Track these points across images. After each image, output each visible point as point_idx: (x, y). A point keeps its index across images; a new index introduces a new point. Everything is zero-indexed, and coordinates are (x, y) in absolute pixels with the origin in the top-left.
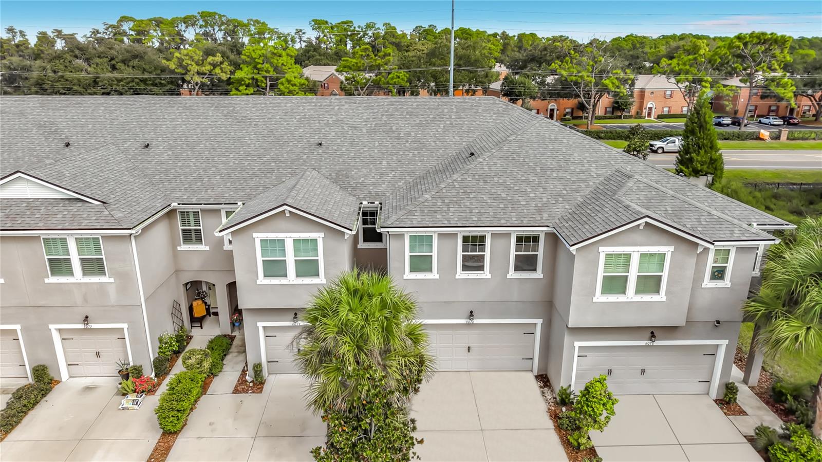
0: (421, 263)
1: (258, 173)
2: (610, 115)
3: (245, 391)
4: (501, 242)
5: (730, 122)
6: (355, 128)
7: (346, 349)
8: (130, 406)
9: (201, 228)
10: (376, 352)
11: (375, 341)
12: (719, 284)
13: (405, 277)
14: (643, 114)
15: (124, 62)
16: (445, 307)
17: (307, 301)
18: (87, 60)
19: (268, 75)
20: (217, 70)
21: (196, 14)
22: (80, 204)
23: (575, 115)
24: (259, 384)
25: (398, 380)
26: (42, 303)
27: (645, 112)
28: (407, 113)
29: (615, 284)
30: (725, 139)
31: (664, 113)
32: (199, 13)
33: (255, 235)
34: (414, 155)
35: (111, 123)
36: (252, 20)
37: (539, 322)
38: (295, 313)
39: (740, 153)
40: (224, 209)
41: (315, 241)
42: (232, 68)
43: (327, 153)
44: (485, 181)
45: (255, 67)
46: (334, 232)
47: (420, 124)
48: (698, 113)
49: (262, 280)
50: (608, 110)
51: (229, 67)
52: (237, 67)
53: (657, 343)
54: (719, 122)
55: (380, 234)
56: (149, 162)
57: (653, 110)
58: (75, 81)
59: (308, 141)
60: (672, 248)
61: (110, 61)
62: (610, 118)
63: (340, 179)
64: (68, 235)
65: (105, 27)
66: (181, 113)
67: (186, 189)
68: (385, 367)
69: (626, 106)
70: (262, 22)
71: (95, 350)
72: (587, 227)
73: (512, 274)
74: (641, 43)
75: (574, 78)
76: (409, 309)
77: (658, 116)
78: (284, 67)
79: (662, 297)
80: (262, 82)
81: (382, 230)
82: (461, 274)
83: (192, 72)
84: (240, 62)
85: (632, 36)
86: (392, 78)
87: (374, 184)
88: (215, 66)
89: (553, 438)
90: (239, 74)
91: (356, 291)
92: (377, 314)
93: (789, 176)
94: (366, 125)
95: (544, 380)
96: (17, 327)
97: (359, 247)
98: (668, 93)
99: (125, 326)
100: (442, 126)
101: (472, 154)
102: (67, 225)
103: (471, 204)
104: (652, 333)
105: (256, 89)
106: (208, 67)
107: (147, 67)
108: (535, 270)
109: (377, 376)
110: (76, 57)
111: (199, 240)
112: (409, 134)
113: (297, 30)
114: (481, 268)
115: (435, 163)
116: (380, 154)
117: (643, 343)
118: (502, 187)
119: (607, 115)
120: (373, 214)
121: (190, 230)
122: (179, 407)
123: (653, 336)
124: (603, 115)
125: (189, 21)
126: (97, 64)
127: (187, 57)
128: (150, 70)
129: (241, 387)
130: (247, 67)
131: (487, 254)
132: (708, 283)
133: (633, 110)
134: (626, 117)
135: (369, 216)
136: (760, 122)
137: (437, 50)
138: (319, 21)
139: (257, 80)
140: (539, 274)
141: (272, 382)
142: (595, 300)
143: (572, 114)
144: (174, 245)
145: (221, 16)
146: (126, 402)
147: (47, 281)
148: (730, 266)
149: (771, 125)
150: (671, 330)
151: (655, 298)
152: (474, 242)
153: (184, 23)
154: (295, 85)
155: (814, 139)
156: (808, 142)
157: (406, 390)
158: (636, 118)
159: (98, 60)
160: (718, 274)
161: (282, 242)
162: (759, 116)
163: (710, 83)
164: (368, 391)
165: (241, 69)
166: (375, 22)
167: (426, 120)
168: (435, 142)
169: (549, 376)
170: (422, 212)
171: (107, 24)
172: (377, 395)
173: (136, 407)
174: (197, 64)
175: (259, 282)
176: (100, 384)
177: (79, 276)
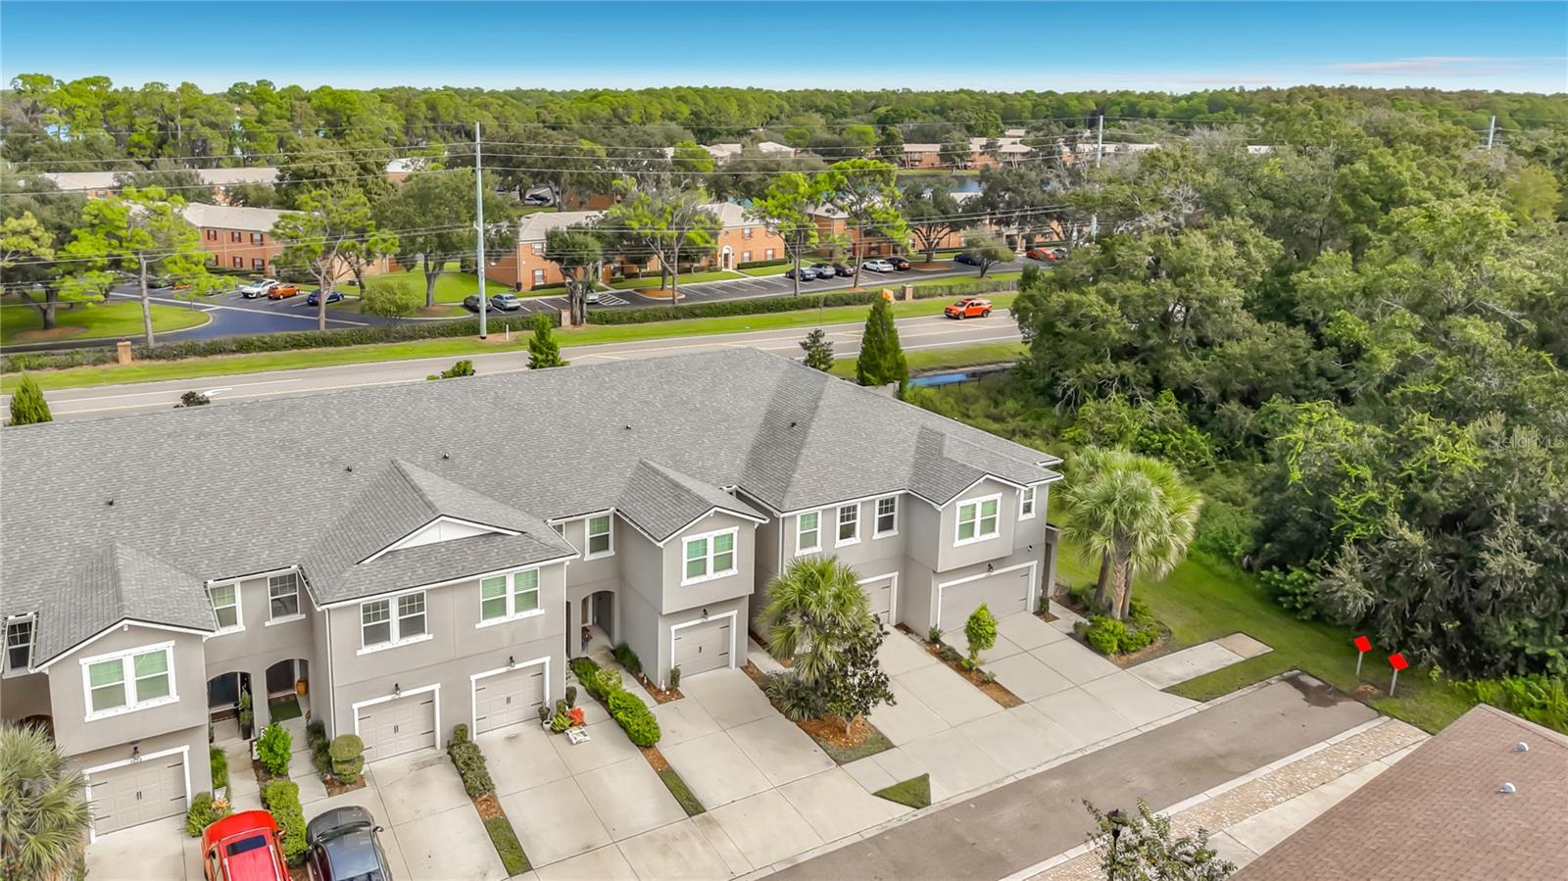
0: (808, 539)
3: (666, 700)
4: (868, 509)
5: (834, 272)
8: (582, 737)
9: (609, 533)
12: (1029, 516)
13: (796, 555)
14: (719, 265)
19: (141, 248)
24: (675, 691)
26: (467, 653)
27: (720, 261)
29: (967, 530)
37: (896, 574)
38: (704, 609)
41: (733, 534)
42: (56, 236)
43: (644, 438)
44: (831, 453)
45: (112, 235)
46: (745, 525)
49: (686, 581)
51: (49, 235)
52: (67, 233)
53: (995, 572)
54: (821, 273)
57: (731, 257)
60: (1001, 494)
62: (679, 273)
64: (507, 573)
69: (697, 255)
71: (506, 696)
73: (876, 535)
77: (738, 265)
78: (171, 232)
79: (996, 534)
81: (783, 515)
82: (839, 544)
86: (376, 245)
89: (947, 668)
90: (76, 250)
93: (944, 357)
96: (436, 687)
98: (747, 232)
99: (547, 660)
101: (794, 424)
102: (505, 563)
104: (989, 565)
108: (892, 528)
111: (606, 545)
114: (854, 534)
117: (983, 575)
122: (651, 720)
123: (990, 568)
129: (660, 697)
130: (92, 233)
131: (858, 521)
132: (1022, 517)
133: (705, 260)
134: (697, 270)
136: (865, 267)
139: (119, 257)
141: (682, 685)
142: (954, 545)
147: (478, 626)
148: (1033, 501)
149: (885, 273)
150: (1001, 561)
151: (992, 536)
152: (848, 513)
155: (941, 295)
156: (934, 299)
158: (710, 271)
160: (1027, 509)
163: (818, 231)
165: (76, 239)
173: (587, 738)
175: (683, 584)
176: (517, 732)
177: (511, 614)
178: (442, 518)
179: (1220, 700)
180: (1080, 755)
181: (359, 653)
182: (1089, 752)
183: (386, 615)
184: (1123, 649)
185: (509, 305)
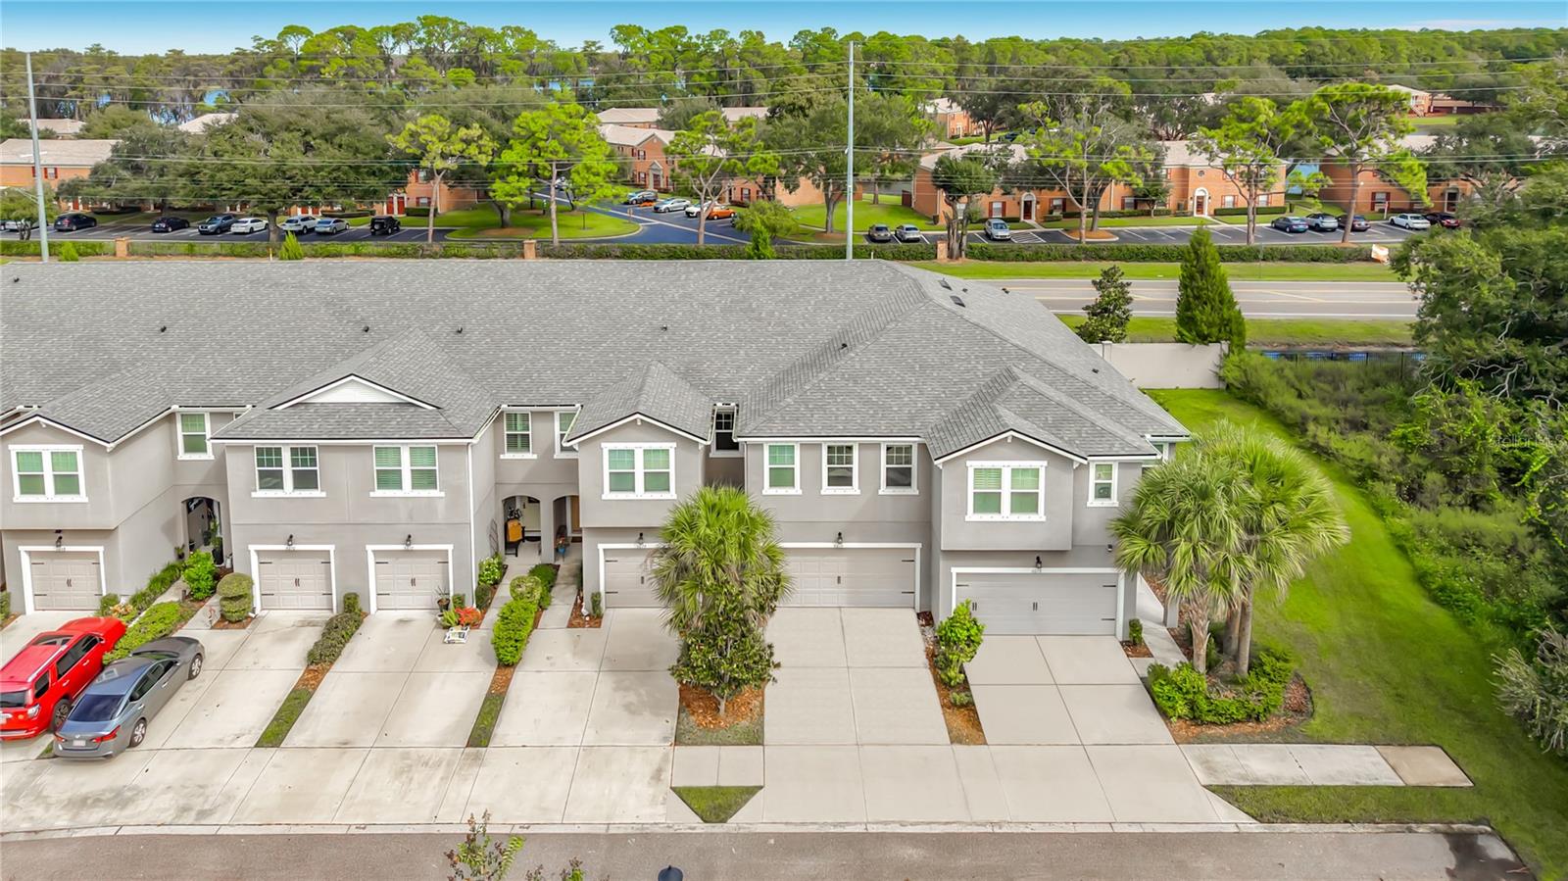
0: (782, 477)
1: (595, 366)
2: (1131, 210)
3: (579, 626)
4: (870, 453)
5: (1336, 225)
6: (707, 305)
7: (705, 565)
8: (456, 638)
9: (530, 433)
10: (733, 568)
11: (733, 555)
12: (1105, 503)
13: (764, 493)
14: (1190, 209)
15: (327, 138)
16: (808, 528)
17: (661, 519)
18: (268, 136)
19: (554, 157)
20: (473, 150)
21: (414, 21)
22: (412, 409)
23: (1068, 210)
24: (596, 618)
25: (754, 599)
26: (362, 520)
27: (1192, 205)
28: (771, 285)
29: (988, 501)
30: (1313, 260)
31: (1227, 207)
32: (419, 19)
33: (603, 445)
34: (778, 343)
35: (412, 300)
36: (509, 28)
37: (918, 546)
38: (641, 534)
39: (1331, 288)
40: (558, 411)
41: (667, 451)
42: (496, 145)
43: (674, 340)
44: (855, 382)
45: (534, 146)
46: (686, 442)
47: (786, 301)
48: (1196, 253)
49: (608, 495)
50: (1127, 200)
51: (491, 144)
52: (505, 142)
53: (1044, 570)
54: (1317, 225)
55: (737, 444)
56: (466, 352)
57: (1206, 202)
58: (250, 170)
59: (651, 324)
60: (1045, 463)
61: (303, 136)
62: (1130, 215)
63: (690, 374)
64: (403, 444)
65: (255, 44)
66: (493, 286)
67: (513, 387)
68: (742, 583)
69: (1156, 195)
70: (527, 30)
71: (411, 577)
72: (955, 439)
73: (884, 490)
74: (1223, 49)
75: (1052, 161)
76: (765, 525)
77: (1215, 211)
78: (581, 145)
79: (1040, 517)
80: (545, 168)
81: (740, 440)
82: (827, 490)
83: (432, 154)
84: (510, 135)
85: (1204, 36)
86: (755, 164)
87: (729, 380)
88: (467, 142)
89: (927, 676)
90: (508, 157)
91: (714, 506)
92: (734, 530)
94: (720, 302)
95: (926, 617)
96: (331, 548)
97: (711, 455)
99: (450, 547)
100: (813, 302)
101: (844, 345)
102: (403, 434)
103: (838, 409)
104: (1038, 558)
105: (534, 180)
106: (460, 146)
107: (361, 145)
108: (909, 485)
109: (734, 591)
110: (251, 130)
111: (526, 446)
112: (771, 314)
113: (586, 42)
114: (850, 483)
115: (802, 353)
116: (736, 341)
117: (1029, 570)
118: (874, 389)
119: (1127, 210)
120: (730, 416)
121: (516, 435)
122: (517, 637)
123: (1039, 562)
124: (1119, 209)
125: (401, 33)
126: (283, 142)
127: (426, 130)
128: (366, 150)
129: (576, 620)
130: (521, 144)
131: (855, 466)
132: (1093, 502)
133: (1172, 201)
134: (1158, 213)
135: (724, 420)
137: (827, 115)
138: (627, 28)
139: (536, 166)
140: (914, 490)
141: (610, 616)
142: (967, 519)
143: (1064, 209)
144: (497, 452)
145: (456, 24)
146: (453, 633)
147: (372, 494)
148: (1114, 482)
149: (1410, 228)
150: (1057, 556)
151: (1033, 518)
152: (840, 453)
153: (393, 36)
154: (597, 174)
157: (762, 608)
158: (1176, 215)
159: (286, 136)
160: (1103, 491)
161: (631, 452)
162: (1393, 211)
164: (726, 606)
165: (511, 148)
166: (726, 30)
167: (794, 294)
168: (803, 325)
169: (933, 614)
170: (783, 419)
171: (260, 39)
172: (734, 609)
173: (462, 640)
174: (441, 140)
175: (604, 497)
176: (415, 617)
177: (407, 489)
178: (352, 377)
179: (1297, 827)
180: (989, 829)
181: (254, 495)
182: (1005, 830)
183: (279, 463)
184: (1195, 718)
185: (907, 237)
